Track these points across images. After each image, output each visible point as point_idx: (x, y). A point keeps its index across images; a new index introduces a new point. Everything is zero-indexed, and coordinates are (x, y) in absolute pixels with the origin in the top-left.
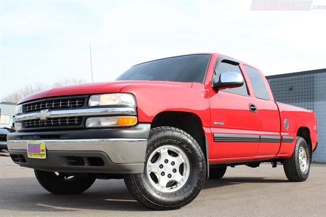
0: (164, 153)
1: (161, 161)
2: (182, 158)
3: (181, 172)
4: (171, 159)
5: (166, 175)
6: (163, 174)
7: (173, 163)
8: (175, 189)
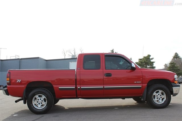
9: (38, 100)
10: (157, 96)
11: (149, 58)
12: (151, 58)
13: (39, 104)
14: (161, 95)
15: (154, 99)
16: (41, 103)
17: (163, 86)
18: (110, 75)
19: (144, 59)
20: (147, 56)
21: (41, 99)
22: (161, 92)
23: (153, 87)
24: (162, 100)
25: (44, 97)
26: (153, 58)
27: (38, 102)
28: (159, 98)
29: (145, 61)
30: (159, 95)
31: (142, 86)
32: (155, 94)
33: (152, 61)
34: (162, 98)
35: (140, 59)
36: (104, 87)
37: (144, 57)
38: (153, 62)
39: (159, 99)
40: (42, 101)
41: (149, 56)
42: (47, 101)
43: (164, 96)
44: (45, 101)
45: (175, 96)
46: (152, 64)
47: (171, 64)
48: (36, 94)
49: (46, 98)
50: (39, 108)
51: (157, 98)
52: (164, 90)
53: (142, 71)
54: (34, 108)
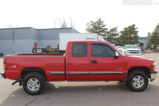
9: (32, 83)
10: (136, 81)
11: (134, 28)
12: (135, 27)
13: (33, 86)
14: (140, 80)
15: (133, 84)
16: (35, 86)
17: (143, 73)
18: (96, 63)
19: (129, 28)
20: (132, 25)
21: (34, 82)
22: (140, 77)
23: (133, 73)
24: (141, 84)
25: (37, 80)
26: (137, 28)
27: (32, 85)
28: (138, 82)
29: (129, 31)
30: (138, 80)
31: (124, 72)
32: (134, 79)
33: (136, 30)
34: (140, 83)
35: (125, 28)
36: (90, 73)
37: (129, 26)
38: (137, 32)
39: (138, 84)
40: (36, 84)
41: (134, 25)
42: (39, 84)
43: (143, 81)
44: (38, 84)
45: (152, 81)
46: (136, 33)
47: (154, 33)
48: (30, 78)
49: (39, 82)
50: (33, 89)
51: (136, 83)
52: (143, 76)
53: (124, 58)
54: (28, 90)
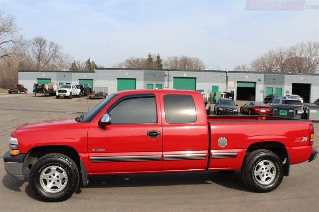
0: (54, 170)
1: (50, 174)
2: (64, 174)
3: (63, 184)
4: (57, 174)
5: (52, 182)
6: (50, 181)
7: (58, 177)
8: (56, 191)
